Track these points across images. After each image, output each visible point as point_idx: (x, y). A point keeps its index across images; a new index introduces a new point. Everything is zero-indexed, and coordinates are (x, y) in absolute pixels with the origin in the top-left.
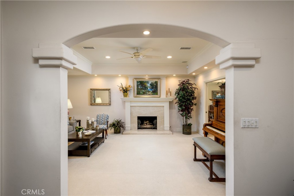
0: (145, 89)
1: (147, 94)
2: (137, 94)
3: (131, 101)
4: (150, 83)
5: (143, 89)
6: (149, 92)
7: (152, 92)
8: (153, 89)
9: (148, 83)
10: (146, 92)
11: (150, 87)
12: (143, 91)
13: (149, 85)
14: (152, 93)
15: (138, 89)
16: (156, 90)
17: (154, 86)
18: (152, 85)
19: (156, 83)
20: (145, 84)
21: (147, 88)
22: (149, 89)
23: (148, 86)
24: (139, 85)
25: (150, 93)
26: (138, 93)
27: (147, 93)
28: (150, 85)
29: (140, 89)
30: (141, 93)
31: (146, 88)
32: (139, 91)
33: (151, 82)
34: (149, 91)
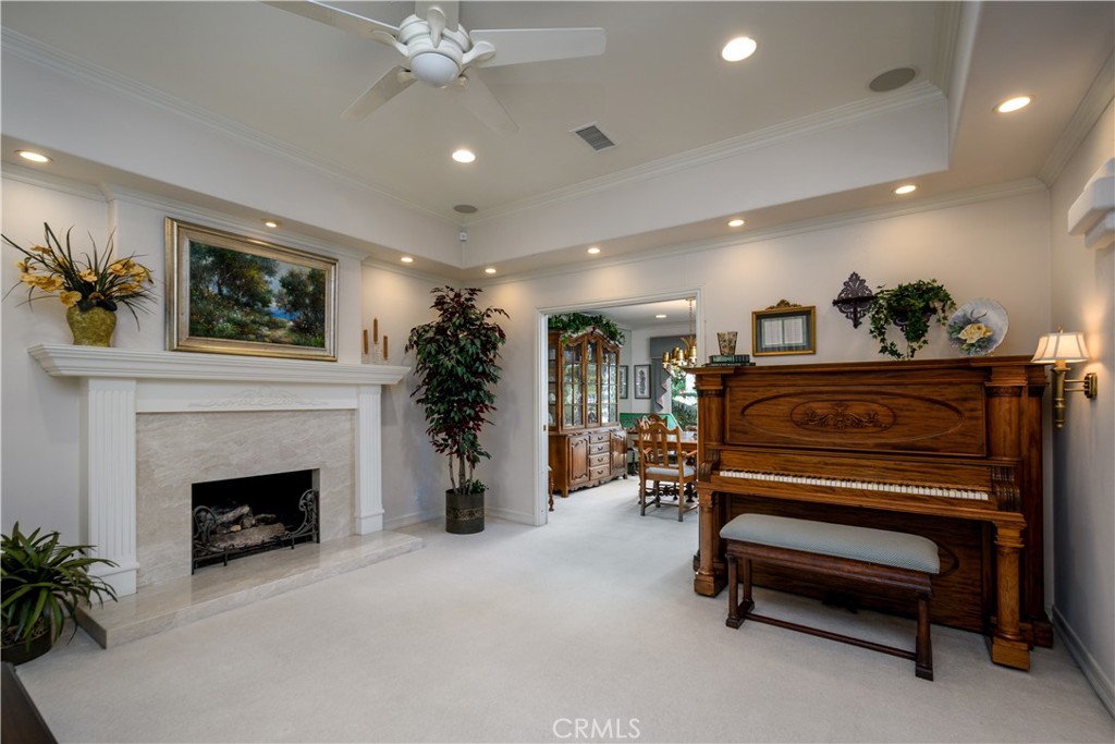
0: (246, 305)
1: (260, 338)
2: (194, 332)
3: (140, 380)
4: (283, 272)
5: (237, 302)
6: (273, 325)
7: (292, 330)
8: (298, 314)
9: (271, 273)
10: (254, 322)
11: (279, 298)
12: (238, 315)
13: (274, 285)
14: (294, 337)
15: (203, 298)
16: (317, 319)
17: (307, 294)
18: (291, 284)
19: (318, 278)
20: (253, 272)
21: (266, 303)
22: (274, 305)
23: (271, 287)
24: (210, 269)
25: (280, 333)
26: (202, 327)
27: (265, 331)
28: (284, 283)
29: (211, 298)
30: (222, 324)
31: (255, 299)
32: (210, 314)
33: (290, 267)
34: (278, 319)
